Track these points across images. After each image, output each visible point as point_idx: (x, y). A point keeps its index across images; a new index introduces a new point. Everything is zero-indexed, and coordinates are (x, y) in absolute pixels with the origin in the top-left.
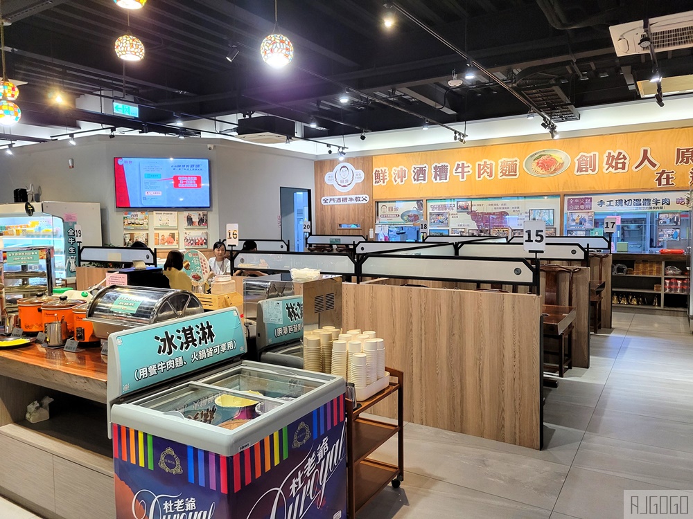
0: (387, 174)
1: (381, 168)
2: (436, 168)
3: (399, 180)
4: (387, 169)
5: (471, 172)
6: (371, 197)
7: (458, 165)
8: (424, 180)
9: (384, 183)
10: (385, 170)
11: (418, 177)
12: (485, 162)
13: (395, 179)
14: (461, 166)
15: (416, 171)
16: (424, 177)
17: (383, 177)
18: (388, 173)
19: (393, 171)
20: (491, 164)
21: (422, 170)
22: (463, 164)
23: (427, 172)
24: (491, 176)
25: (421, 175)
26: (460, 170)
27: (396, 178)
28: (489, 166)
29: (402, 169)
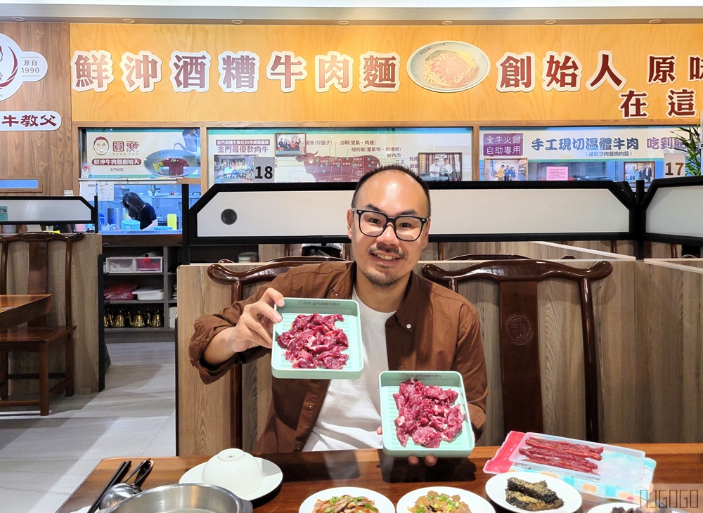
0: (109, 67)
1: (93, 52)
2: (228, 61)
3: (140, 82)
4: (108, 55)
5: (305, 74)
6: (67, 117)
7: (278, 58)
8: (202, 85)
9: (100, 85)
10: (104, 57)
11: (186, 78)
12: (334, 57)
13: (129, 78)
14: (283, 60)
15: (181, 64)
16: (202, 79)
17: (99, 71)
18: (111, 63)
19: (124, 61)
20: (346, 62)
21: (197, 64)
22: (288, 58)
23: (207, 68)
24: (345, 85)
25: (193, 75)
26: (281, 69)
27: (133, 77)
28: (341, 65)
29: (146, 57)
